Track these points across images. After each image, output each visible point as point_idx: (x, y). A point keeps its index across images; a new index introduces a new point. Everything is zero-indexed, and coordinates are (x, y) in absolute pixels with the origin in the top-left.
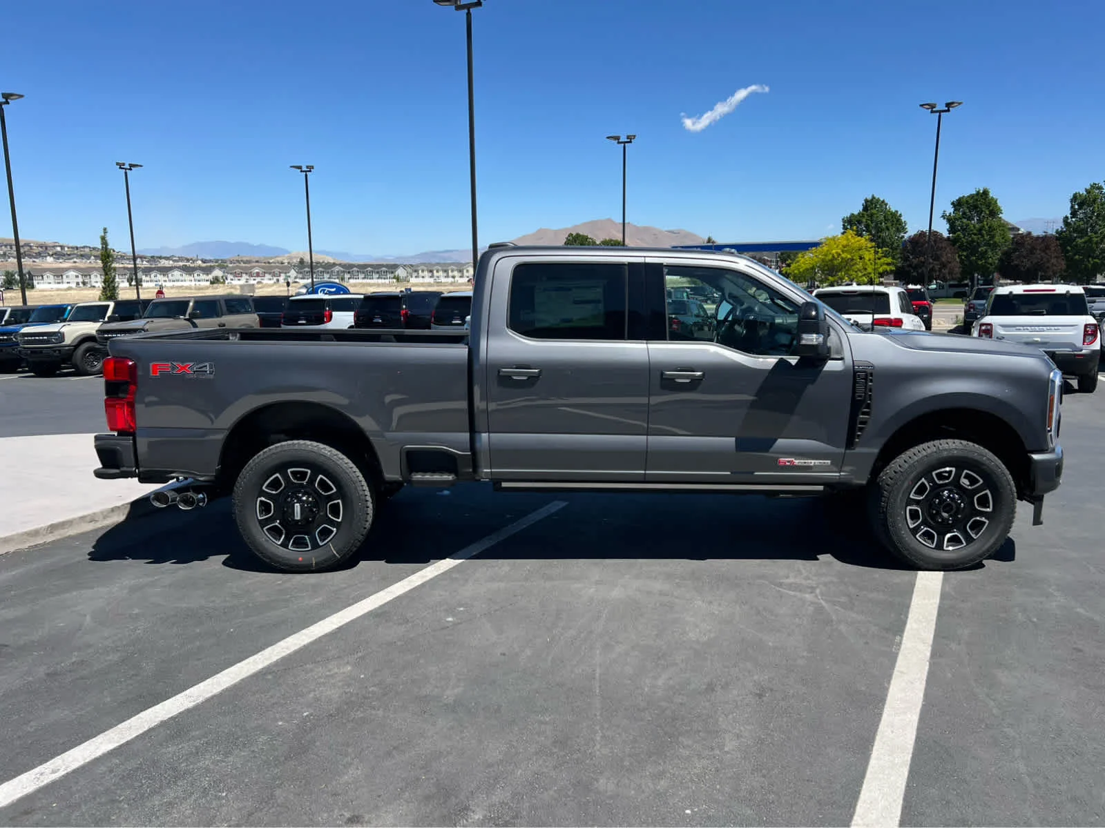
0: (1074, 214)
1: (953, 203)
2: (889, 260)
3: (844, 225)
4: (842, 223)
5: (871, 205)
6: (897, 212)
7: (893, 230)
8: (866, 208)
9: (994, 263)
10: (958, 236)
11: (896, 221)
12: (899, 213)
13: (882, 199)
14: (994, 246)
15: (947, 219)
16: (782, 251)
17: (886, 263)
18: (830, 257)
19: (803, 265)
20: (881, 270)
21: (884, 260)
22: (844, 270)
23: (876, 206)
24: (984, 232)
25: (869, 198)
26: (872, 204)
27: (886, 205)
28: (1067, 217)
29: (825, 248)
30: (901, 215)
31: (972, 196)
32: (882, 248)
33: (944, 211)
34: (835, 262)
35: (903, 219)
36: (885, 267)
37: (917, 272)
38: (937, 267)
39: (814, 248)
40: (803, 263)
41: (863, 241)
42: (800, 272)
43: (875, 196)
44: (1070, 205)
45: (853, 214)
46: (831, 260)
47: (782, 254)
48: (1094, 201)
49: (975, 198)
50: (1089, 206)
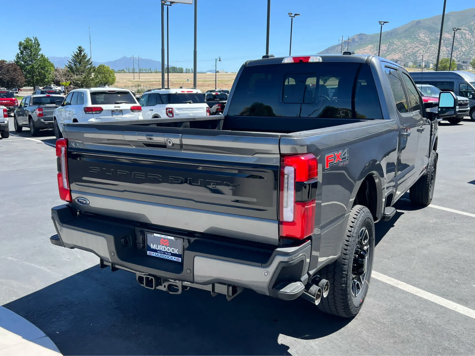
0: (22, 53)
48: (31, 47)
50: (29, 49)
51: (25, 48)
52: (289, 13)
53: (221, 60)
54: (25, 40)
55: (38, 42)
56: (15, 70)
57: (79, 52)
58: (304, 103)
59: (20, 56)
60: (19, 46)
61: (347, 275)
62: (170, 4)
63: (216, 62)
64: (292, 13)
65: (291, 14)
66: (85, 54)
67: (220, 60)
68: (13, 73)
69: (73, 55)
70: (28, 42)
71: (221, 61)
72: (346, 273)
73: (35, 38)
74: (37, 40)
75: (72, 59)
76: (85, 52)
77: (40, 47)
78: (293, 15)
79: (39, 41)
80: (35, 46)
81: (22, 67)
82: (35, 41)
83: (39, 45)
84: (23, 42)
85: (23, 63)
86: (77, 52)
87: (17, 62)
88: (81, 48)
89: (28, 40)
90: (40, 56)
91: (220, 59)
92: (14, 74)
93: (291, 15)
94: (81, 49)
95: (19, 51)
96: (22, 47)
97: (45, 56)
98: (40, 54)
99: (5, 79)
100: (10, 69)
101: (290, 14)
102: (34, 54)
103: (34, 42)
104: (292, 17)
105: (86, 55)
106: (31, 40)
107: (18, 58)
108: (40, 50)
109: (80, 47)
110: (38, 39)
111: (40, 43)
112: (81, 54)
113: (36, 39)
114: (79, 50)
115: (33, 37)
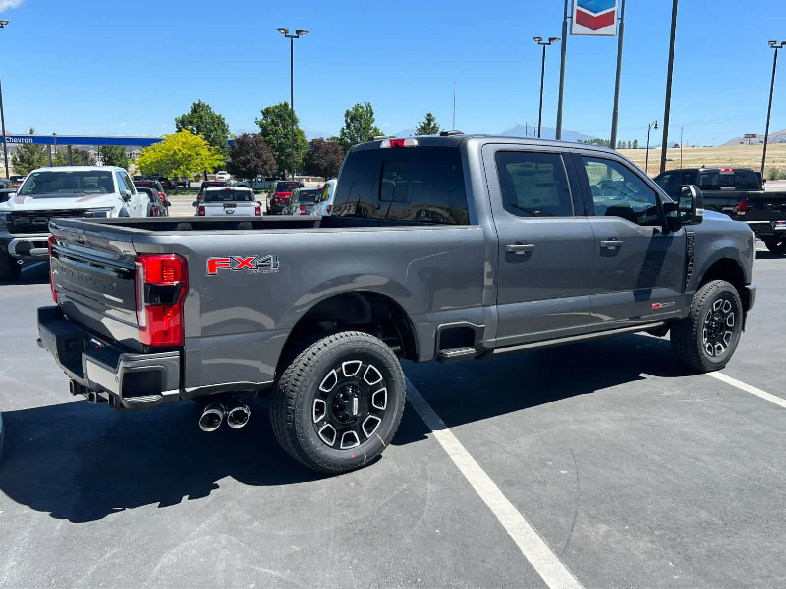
0: (348, 126)
1: (262, 112)
2: (221, 157)
3: (177, 124)
4: (175, 123)
5: (197, 108)
6: (220, 115)
7: (219, 131)
8: (194, 111)
9: (299, 162)
10: (271, 138)
11: (219, 123)
12: (222, 117)
13: (206, 104)
14: (297, 148)
15: (260, 124)
16: (104, 145)
17: (219, 159)
18: (172, 152)
19: (148, 159)
20: (216, 165)
21: (216, 156)
22: (184, 164)
23: (203, 109)
24: (290, 137)
25: (197, 102)
26: (200, 107)
27: (210, 109)
28: (343, 128)
29: (168, 144)
30: (224, 118)
31: (276, 107)
32: (214, 146)
33: (257, 118)
34: (177, 157)
35: (226, 122)
36: (219, 162)
37: (245, 167)
38: (260, 164)
39: (155, 144)
40: (150, 157)
41: (199, 139)
42: (146, 165)
43: (201, 100)
44: (345, 119)
45: (184, 115)
46: (172, 155)
47: (104, 148)
48: (361, 117)
49: (279, 108)
50: (358, 120)
51: (352, 119)
52: (770, 41)
53: (658, 126)
54: (354, 107)
55: (371, 110)
56: (336, 151)
57: (427, 122)
58: (393, 201)
59: (345, 131)
60: (346, 116)
61: (294, 411)
62: (548, 42)
63: (649, 130)
64: (775, 41)
65: (774, 43)
66: (435, 125)
67: (656, 127)
68: (332, 156)
69: (419, 127)
70: (357, 110)
71: (658, 129)
72: (293, 409)
73: (367, 103)
74: (370, 107)
75: (416, 132)
76: (436, 122)
77: (374, 116)
78: (778, 44)
79: (372, 108)
80: (367, 115)
81: (346, 147)
82: (367, 108)
83: (372, 114)
84: (351, 110)
85: (349, 141)
86: (424, 123)
87: (342, 139)
88: (431, 116)
89: (358, 107)
90: (372, 131)
91: (656, 125)
92: (333, 158)
93: (773, 45)
94: (430, 118)
95: (344, 125)
96: (349, 118)
97: (379, 130)
98: (372, 127)
99: (323, 165)
100: (330, 150)
101: (772, 43)
102: (364, 128)
103: (365, 109)
104: (776, 47)
105: (437, 125)
106: (362, 107)
107: (343, 133)
108: (373, 121)
109: (429, 115)
110: (372, 106)
111: (373, 111)
112: (430, 124)
113: (369, 105)
114: (427, 120)
115: (365, 103)
